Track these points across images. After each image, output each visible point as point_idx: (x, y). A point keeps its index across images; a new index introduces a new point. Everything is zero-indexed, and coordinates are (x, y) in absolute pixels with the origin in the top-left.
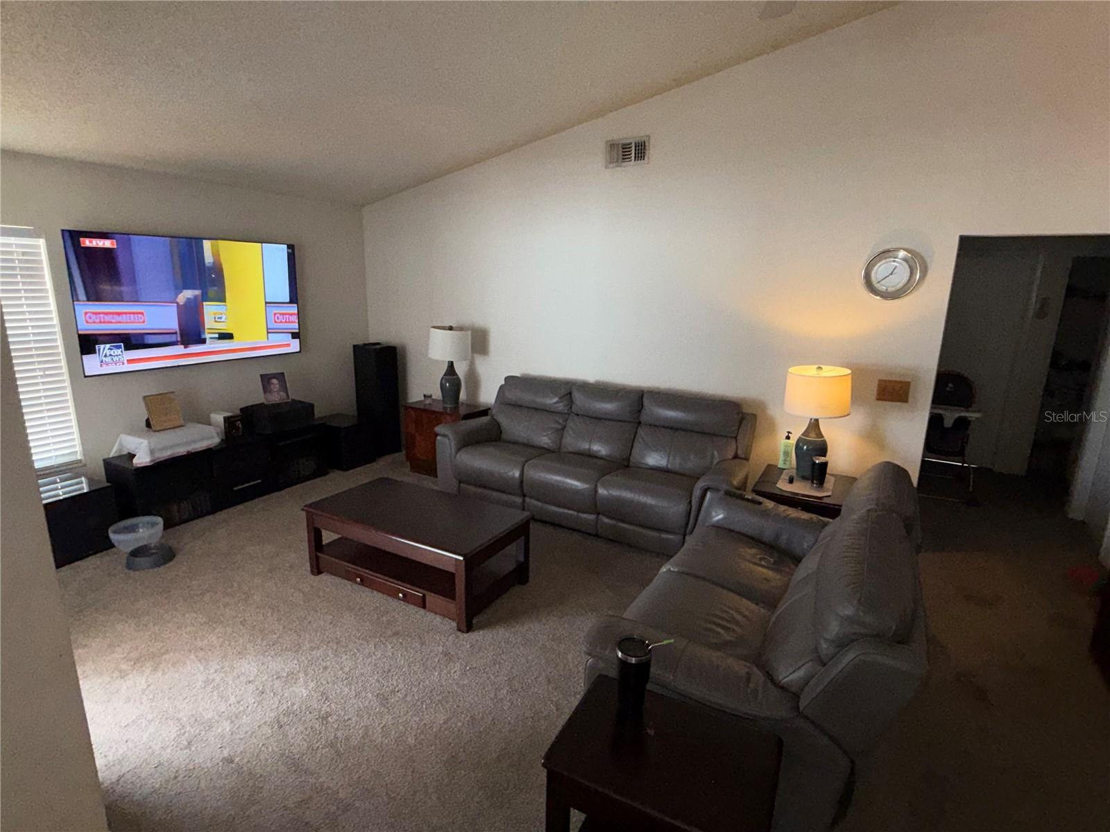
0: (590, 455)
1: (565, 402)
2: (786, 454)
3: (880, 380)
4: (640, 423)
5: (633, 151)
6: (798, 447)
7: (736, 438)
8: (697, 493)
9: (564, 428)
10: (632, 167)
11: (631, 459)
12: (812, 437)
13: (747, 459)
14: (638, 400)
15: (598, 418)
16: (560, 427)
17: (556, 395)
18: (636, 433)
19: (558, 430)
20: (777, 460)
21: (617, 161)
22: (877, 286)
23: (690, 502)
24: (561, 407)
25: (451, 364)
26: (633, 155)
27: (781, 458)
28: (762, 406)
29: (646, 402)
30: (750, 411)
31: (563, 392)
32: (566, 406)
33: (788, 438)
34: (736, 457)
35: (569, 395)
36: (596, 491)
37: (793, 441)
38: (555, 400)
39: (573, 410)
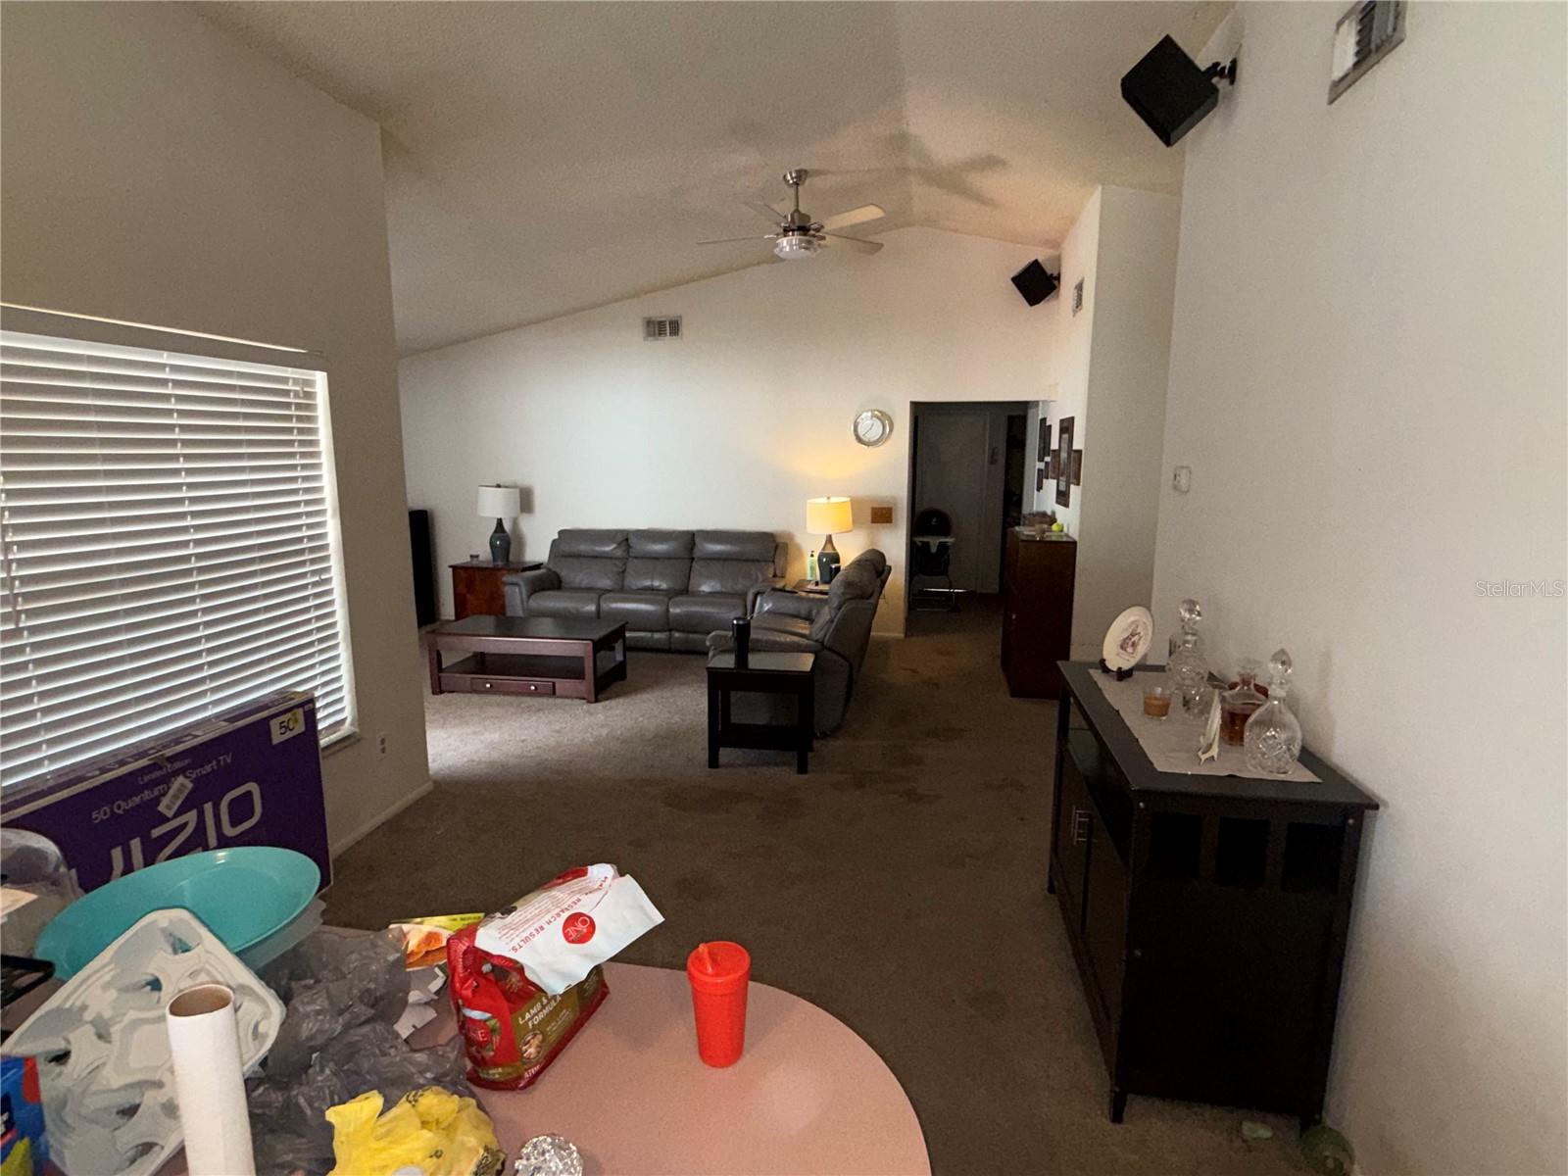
0: (652, 589)
1: (623, 548)
2: (812, 568)
3: (873, 509)
4: (693, 559)
5: (668, 329)
6: (820, 560)
7: (773, 562)
8: (750, 597)
9: (624, 572)
10: (667, 342)
11: (690, 588)
12: (829, 550)
13: (783, 577)
14: (690, 539)
15: (655, 558)
16: (621, 570)
17: (614, 542)
18: (691, 567)
19: (618, 573)
20: (805, 574)
21: (654, 335)
22: (863, 438)
23: (746, 606)
24: (619, 553)
25: (500, 522)
26: (668, 331)
27: (809, 572)
28: (790, 536)
29: (697, 540)
30: (783, 541)
31: (620, 538)
32: (624, 551)
33: (812, 556)
34: (775, 576)
35: (625, 543)
36: (668, 611)
37: (816, 558)
38: (614, 546)
39: (631, 554)
